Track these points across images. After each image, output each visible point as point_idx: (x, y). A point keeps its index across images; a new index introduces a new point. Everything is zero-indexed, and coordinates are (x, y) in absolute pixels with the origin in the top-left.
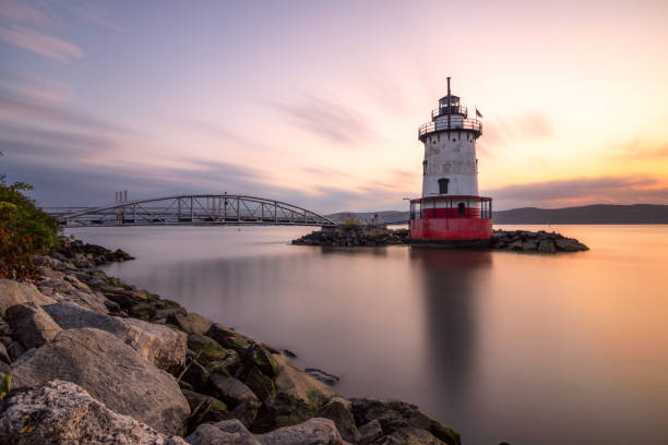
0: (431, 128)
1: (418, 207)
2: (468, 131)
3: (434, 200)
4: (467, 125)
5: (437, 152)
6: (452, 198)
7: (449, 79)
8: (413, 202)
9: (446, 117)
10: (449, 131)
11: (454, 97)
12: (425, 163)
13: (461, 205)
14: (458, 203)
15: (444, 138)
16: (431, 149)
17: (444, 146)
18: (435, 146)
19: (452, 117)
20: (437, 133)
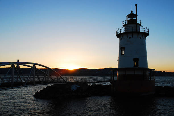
4: (142, 30)
5: (132, 43)
7: (136, 5)
9: (131, 25)
10: (132, 33)
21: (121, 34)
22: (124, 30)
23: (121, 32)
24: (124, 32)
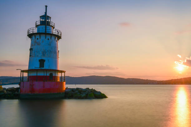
0: (36, 31)
1: (26, 75)
2: (55, 35)
3: (37, 70)
4: (54, 32)
5: (39, 44)
6: (47, 70)
7: (46, 6)
8: (23, 71)
9: (44, 26)
10: (46, 34)
11: (48, 17)
12: (31, 49)
13: (51, 74)
14: (49, 73)
15: (43, 37)
16: (36, 42)
17: (43, 41)
18: (37, 41)
19: (47, 27)
20: (39, 33)
21: (33, 34)
22: (36, 30)
23: (34, 32)
24: (36, 32)
